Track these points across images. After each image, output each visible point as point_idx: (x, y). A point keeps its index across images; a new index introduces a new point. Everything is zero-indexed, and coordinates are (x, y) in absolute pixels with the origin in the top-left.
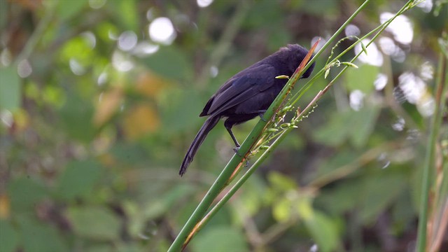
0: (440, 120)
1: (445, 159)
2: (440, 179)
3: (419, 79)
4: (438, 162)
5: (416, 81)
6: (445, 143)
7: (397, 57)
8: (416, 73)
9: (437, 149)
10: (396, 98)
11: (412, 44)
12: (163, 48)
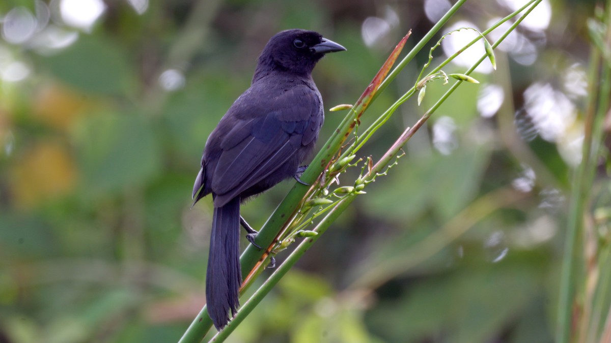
0: (592, 171)
1: (602, 243)
2: (592, 279)
3: (562, 96)
4: (590, 250)
5: (557, 99)
6: (601, 214)
7: (520, 55)
8: (557, 85)
9: (587, 224)
10: (518, 130)
11: (548, 31)
12: (84, 36)
